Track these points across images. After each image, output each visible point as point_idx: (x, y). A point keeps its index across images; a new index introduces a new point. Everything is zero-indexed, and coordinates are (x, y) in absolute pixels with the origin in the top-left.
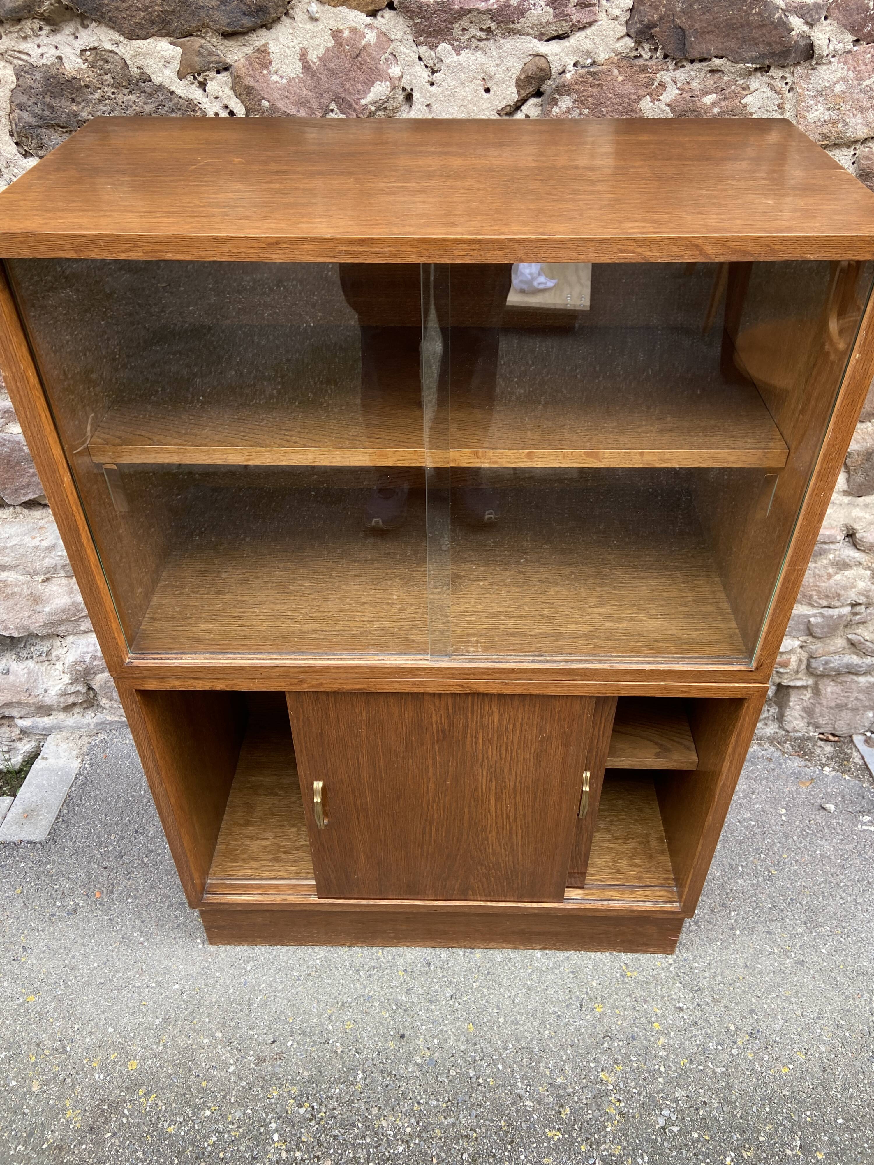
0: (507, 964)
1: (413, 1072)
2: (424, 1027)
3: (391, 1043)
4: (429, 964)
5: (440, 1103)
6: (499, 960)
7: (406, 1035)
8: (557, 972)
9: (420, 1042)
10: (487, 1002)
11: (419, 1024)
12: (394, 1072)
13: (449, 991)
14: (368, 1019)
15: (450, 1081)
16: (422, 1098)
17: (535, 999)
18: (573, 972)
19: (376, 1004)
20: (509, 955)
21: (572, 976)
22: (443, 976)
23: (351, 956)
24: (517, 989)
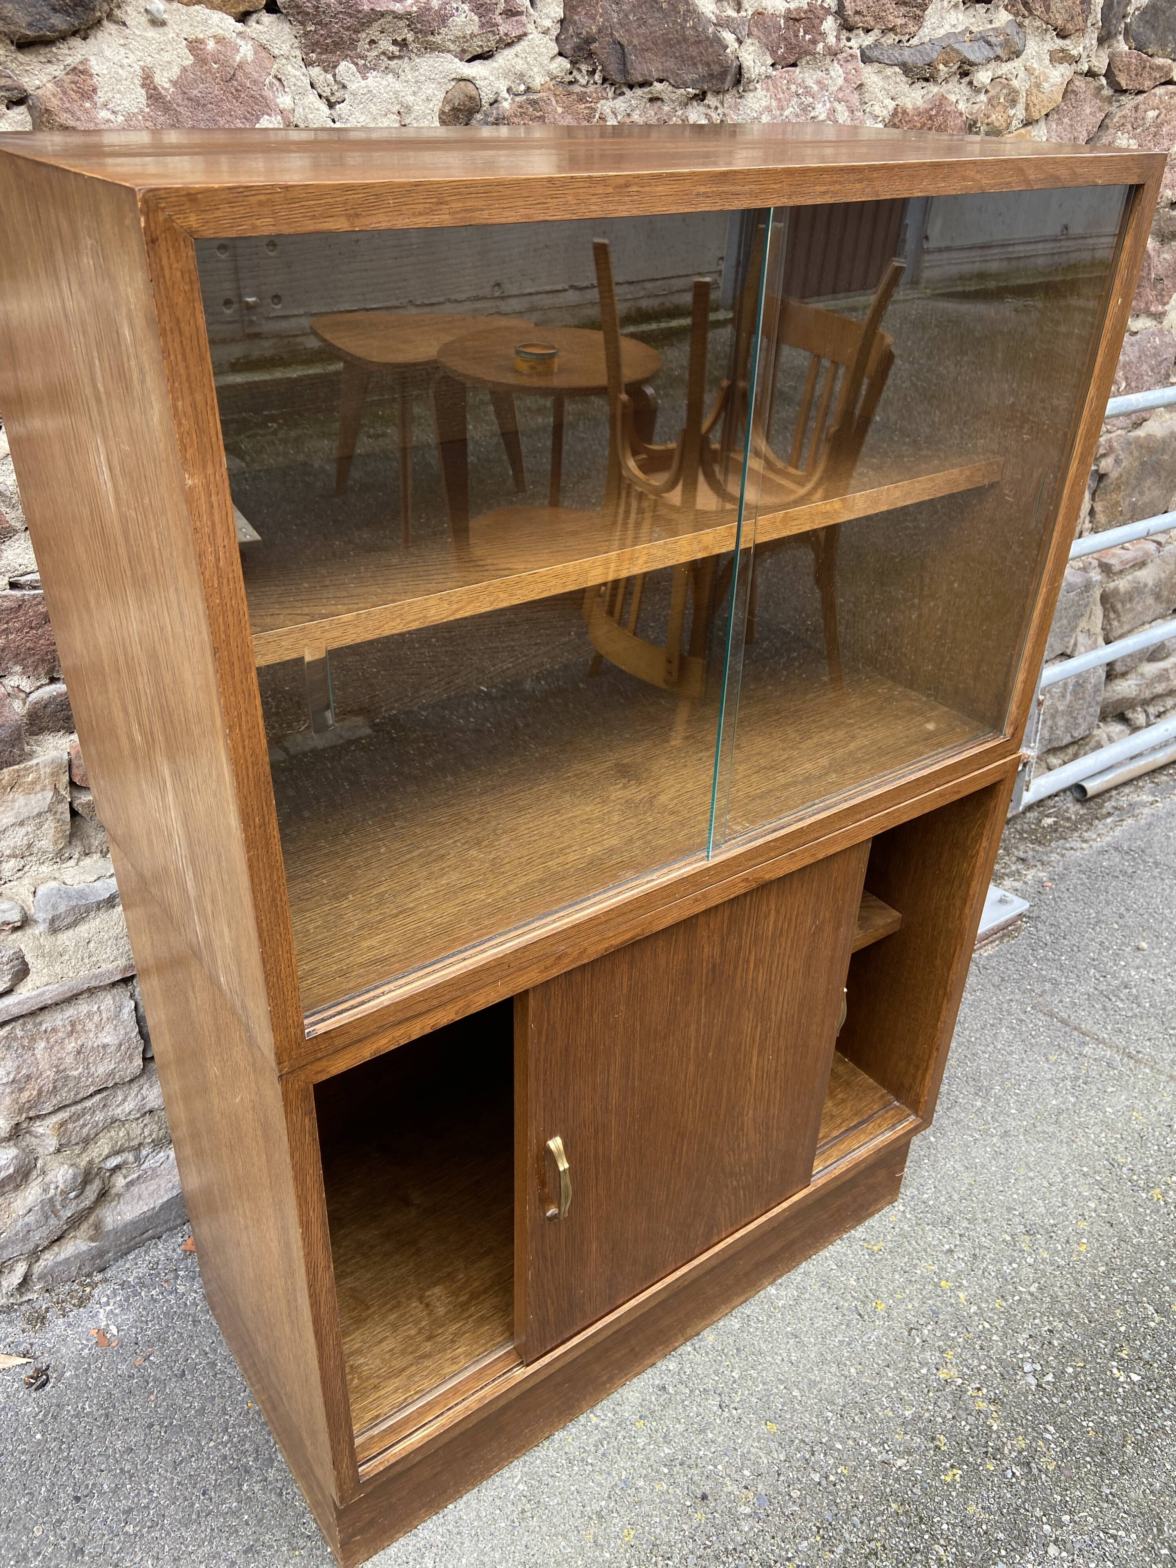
0: (749, 1325)
1: (751, 1529)
2: (720, 1467)
3: (698, 1516)
4: (663, 1389)
5: (812, 1540)
6: (738, 1326)
7: (708, 1492)
8: (807, 1296)
9: (730, 1487)
10: (764, 1384)
11: (711, 1467)
12: (730, 1547)
13: (713, 1402)
14: (646, 1508)
15: (801, 1505)
16: (787, 1551)
17: (810, 1343)
18: (823, 1285)
19: (641, 1483)
20: (742, 1313)
21: (825, 1290)
22: (691, 1391)
23: (560, 1449)
24: (783, 1346)
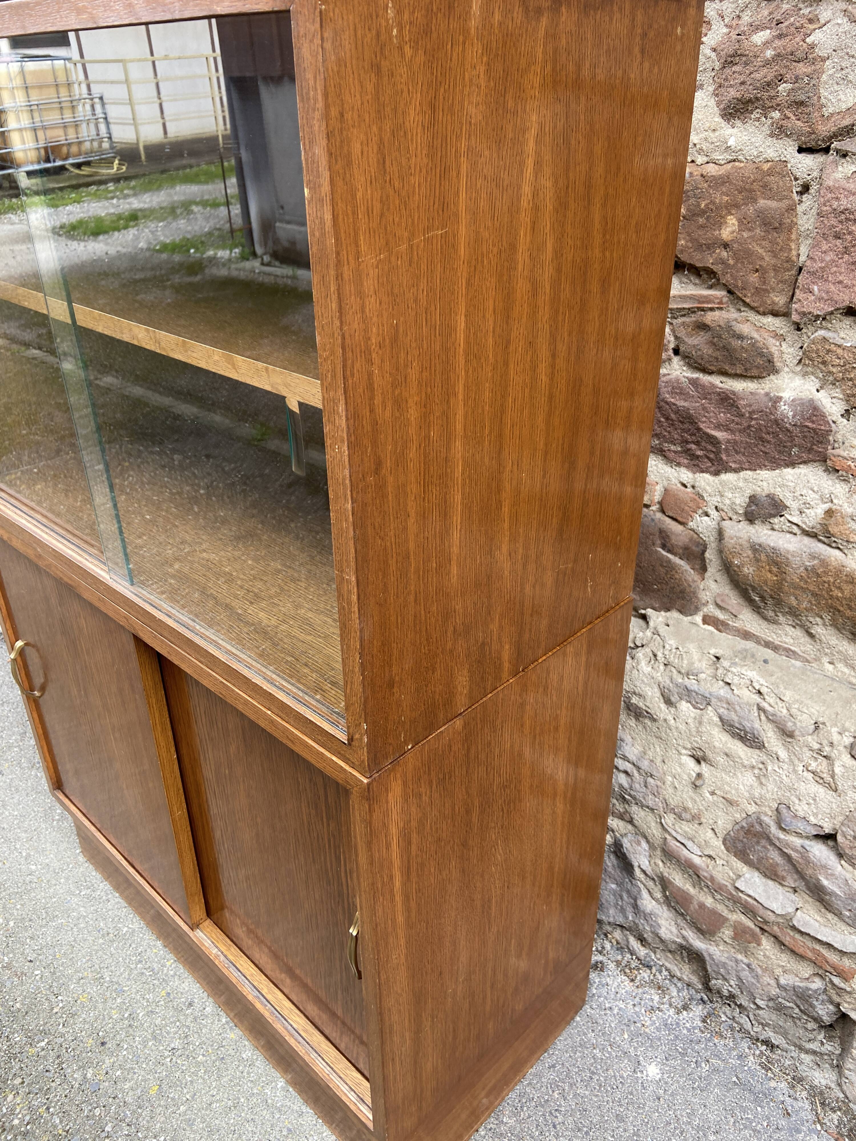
0: (245, 1066)
1: (75, 1079)
2: (125, 1053)
3: (91, 1041)
4: (190, 1005)
5: (60, 1127)
6: (244, 1056)
7: (107, 1046)
8: (277, 1116)
9: (108, 1062)
10: (191, 1082)
11: (125, 1046)
12: (64, 1066)
13: (176, 1044)
14: (100, 1006)
15: (88, 1116)
16: (54, 1107)
17: (229, 1119)
18: (289, 1130)
19: (119, 1000)
20: (257, 1059)
21: (285, 1133)
22: (188, 1026)
23: (149, 946)
24: (226, 1096)
